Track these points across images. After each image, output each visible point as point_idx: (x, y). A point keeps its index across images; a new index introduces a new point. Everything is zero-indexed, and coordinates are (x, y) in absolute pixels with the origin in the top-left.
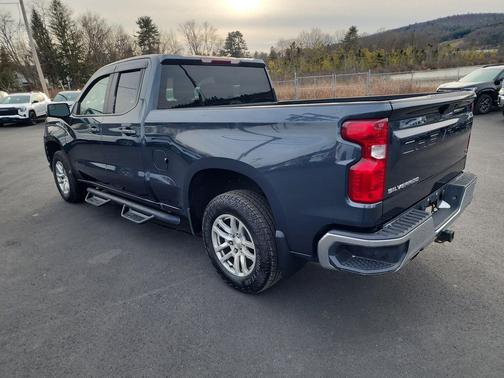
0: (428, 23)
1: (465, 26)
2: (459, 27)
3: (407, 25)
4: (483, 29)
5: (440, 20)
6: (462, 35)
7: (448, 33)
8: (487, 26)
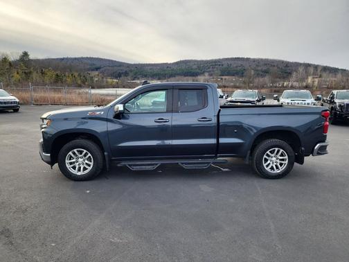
0: (75, 59)
1: (98, 64)
2: (94, 64)
3: (62, 57)
4: (108, 68)
5: (83, 58)
6: (97, 69)
7: (88, 67)
8: (109, 66)
